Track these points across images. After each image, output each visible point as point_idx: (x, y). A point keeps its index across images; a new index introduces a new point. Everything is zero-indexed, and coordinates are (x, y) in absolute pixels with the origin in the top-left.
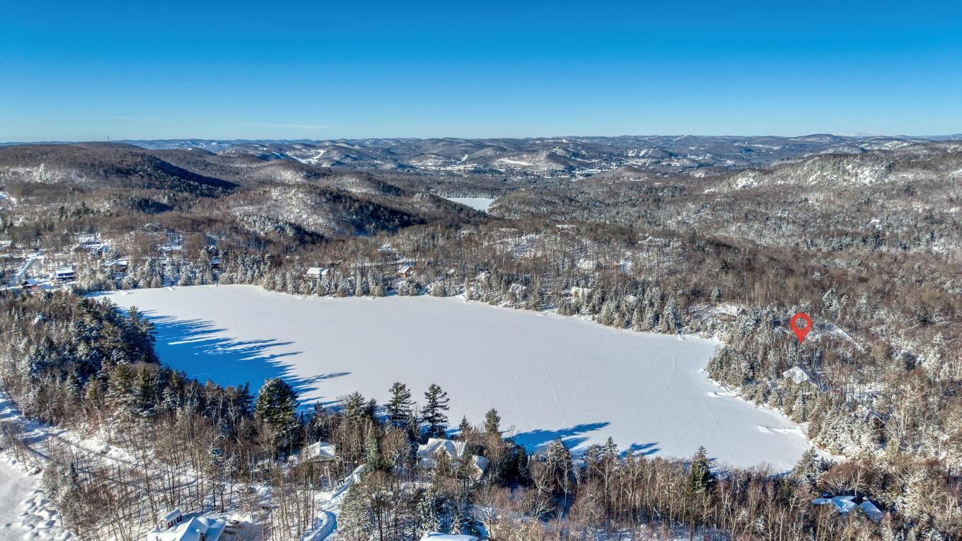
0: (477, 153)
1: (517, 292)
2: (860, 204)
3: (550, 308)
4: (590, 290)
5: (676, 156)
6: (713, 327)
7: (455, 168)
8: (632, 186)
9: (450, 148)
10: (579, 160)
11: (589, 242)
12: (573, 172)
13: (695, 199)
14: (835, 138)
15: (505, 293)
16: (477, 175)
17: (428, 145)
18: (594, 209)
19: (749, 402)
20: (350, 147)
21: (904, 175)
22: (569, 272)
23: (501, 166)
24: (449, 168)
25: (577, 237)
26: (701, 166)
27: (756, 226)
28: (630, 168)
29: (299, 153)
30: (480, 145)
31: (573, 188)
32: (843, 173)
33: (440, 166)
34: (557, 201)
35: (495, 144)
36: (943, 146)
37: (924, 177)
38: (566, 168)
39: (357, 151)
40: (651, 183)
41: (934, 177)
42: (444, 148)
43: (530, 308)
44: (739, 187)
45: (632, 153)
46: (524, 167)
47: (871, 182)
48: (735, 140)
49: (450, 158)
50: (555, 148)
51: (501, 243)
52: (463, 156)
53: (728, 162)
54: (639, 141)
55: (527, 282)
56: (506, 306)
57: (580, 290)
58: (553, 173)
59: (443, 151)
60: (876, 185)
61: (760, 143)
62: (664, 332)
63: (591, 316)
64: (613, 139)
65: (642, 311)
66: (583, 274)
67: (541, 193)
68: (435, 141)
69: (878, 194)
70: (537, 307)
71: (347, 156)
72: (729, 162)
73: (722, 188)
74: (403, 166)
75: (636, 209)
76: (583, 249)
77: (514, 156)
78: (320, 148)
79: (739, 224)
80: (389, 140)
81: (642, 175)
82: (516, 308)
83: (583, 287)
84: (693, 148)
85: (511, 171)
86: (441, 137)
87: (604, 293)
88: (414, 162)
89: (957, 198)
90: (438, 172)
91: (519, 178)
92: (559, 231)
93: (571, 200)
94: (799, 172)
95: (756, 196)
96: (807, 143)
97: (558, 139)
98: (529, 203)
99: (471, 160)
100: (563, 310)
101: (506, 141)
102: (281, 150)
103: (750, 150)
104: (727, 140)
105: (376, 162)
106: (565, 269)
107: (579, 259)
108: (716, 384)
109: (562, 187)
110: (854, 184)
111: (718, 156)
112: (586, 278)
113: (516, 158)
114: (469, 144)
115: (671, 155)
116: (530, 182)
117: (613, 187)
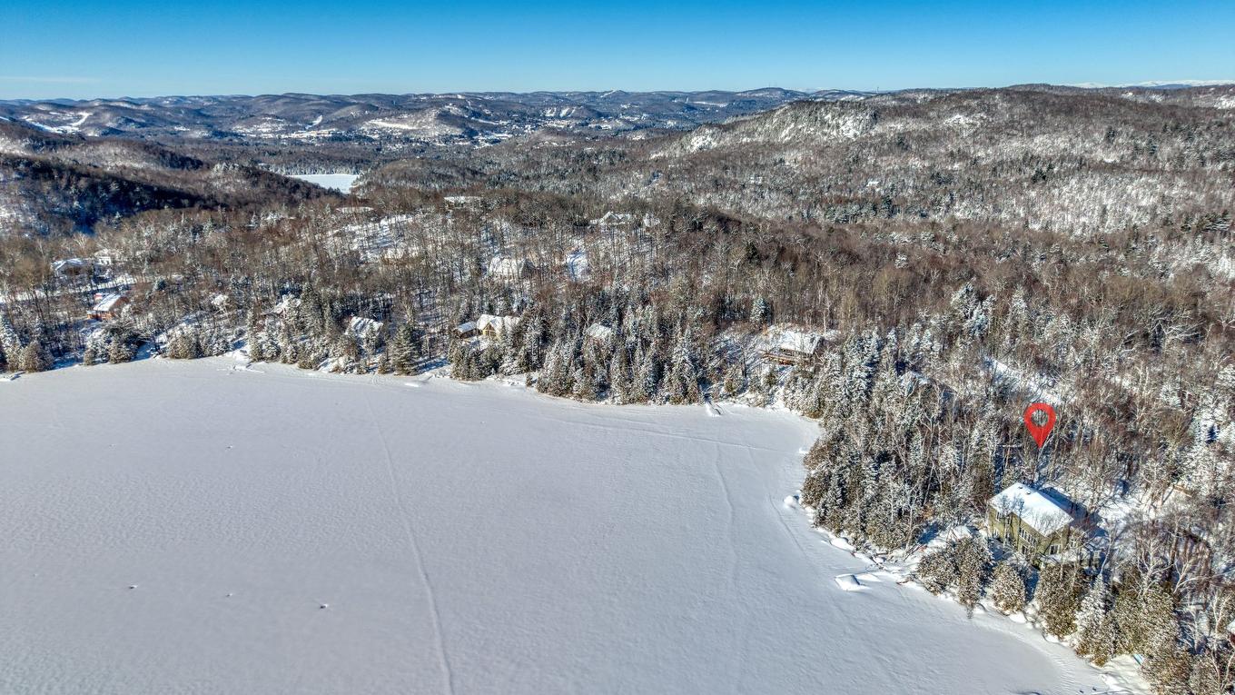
0: (336, 113)
1: (363, 335)
2: (848, 163)
3: (438, 365)
4: (517, 320)
5: (606, 117)
6: (771, 380)
7: (304, 135)
8: (556, 153)
9: (295, 108)
10: (481, 121)
11: (505, 225)
12: (475, 138)
13: (642, 166)
14: (786, 92)
15: (334, 339)
16: (336, 143)
17: (262, 103)
18: (509, 184)
19: (941, 597)
20: (134, 107)
21: (893, 125)
22: (472, 283)
23: (372, 131)
24: (294, 135)
25: (484, 218)
26: (637, 128)
27: (732, 197)
28: (552, 131)
29: (45, 117)
30: (340, 102)
31: (476, 158)
32: (822, 124)
33: (281, 132)
34: (455, 175)
35: (361, 102)
36: (911, 96)
37: (915, 127)
38: (464, 133)
39: (146, 114)
40: (581, 149)
41: (925, 126)
42: (286, 107)
43: (393, 370)
44: (695, 148)
45: (551, 113)
46: (406, 132)
47: (855, 135)
48: (673, 96)
49: (295, 121)
50: (447, 105)
51: (337, 235)
52: (315, 118)
53: (669, 122)
54: (557, 98)
55: (384, 313)
56: (337, 369)
57: (498, 323)
58: (447, 139)
59: (285, 112)
60: (862, 138)
61: (702, 100)
62: (677, 401)
63: (524, 377)
64: (524, 95)
65: (628, 360)
66: (500, 287)
67: (431, 164)
68: (273, 99)
69: (867, 149)
70: (408, 366)
71: (128, 121)
72: (671, 123)
73: (673, 151)
74: (222, 134)
75: (566, 182)
76: (497, 238)
77: (390, 117)
78: (83, 109)
79: (708, 196)
80: (202, 98)
81: (568, 139)
82: (360, 373)
83: (503, 314)
84: (625, 107)
85: (388, 138)
86: (280, 94)
87: (545, 324)
88: (239, 128)
89: (959, 151)
90: (276, 141)
91: (399, 146)
92: (451, 207)
93: (475, 173)
94: (767, 125)
95: (720, 158)
96: (757, 100)
97: (450, 94)
98: (412, 179)
99: (326, 124)
100: (462, 367)
101: (379, 97)
102: (12, 113)
103: (693, 108)
104: (664, 96)
105: (176, 128)
106: (466, 279)
107: (490, 256)
108: (840, 543)
109: (462, 156)
110: (835, 139)
111: (657, 116)
112: (507, 293)
113: (393, 119)
114: (323, 101)
115: (600, 115)
116: (415, 151)
117: (530, 154)
